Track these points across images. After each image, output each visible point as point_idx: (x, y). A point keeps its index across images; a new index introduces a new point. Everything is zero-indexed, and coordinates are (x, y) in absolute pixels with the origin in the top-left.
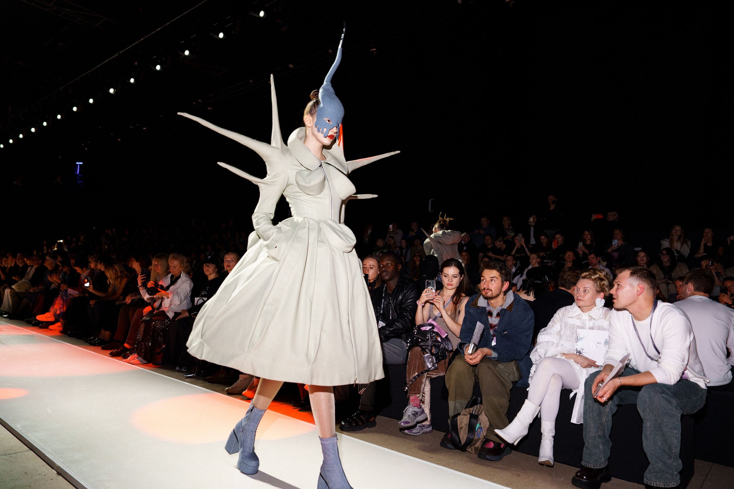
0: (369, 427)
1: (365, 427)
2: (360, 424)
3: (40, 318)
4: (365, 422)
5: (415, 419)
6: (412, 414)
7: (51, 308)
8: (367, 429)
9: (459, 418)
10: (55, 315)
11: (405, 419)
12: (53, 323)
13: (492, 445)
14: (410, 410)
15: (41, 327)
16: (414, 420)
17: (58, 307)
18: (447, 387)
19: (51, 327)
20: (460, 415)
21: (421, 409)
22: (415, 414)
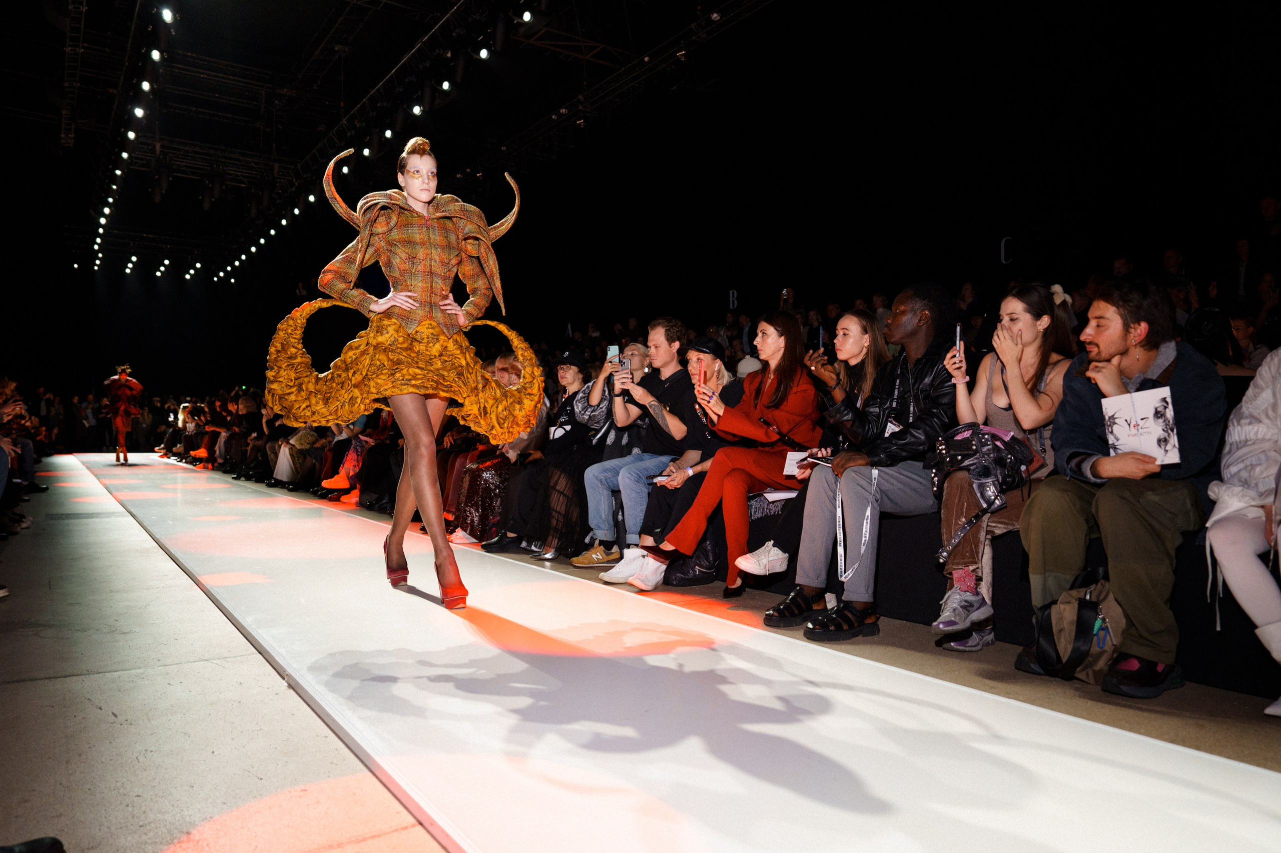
0: (865, 635)
1: (855, 635)
2: (845, 627)
3: (325, 484)
4: (856, 625)
5: (968, 616)
6: (961, 607)
7: (341, 468)
8: (860, 638)
9: (1054, 610)
10: (350, 478)
11: (946, 617)
12: (347, 492)
14: (953, 600)
15: (331, 500)
16: (965, 619)
17: (350, 466)
18: (1026, 548)
19: (344, 498)
20: (1056, 603)
21: (980, 597)
22: (968, 607)
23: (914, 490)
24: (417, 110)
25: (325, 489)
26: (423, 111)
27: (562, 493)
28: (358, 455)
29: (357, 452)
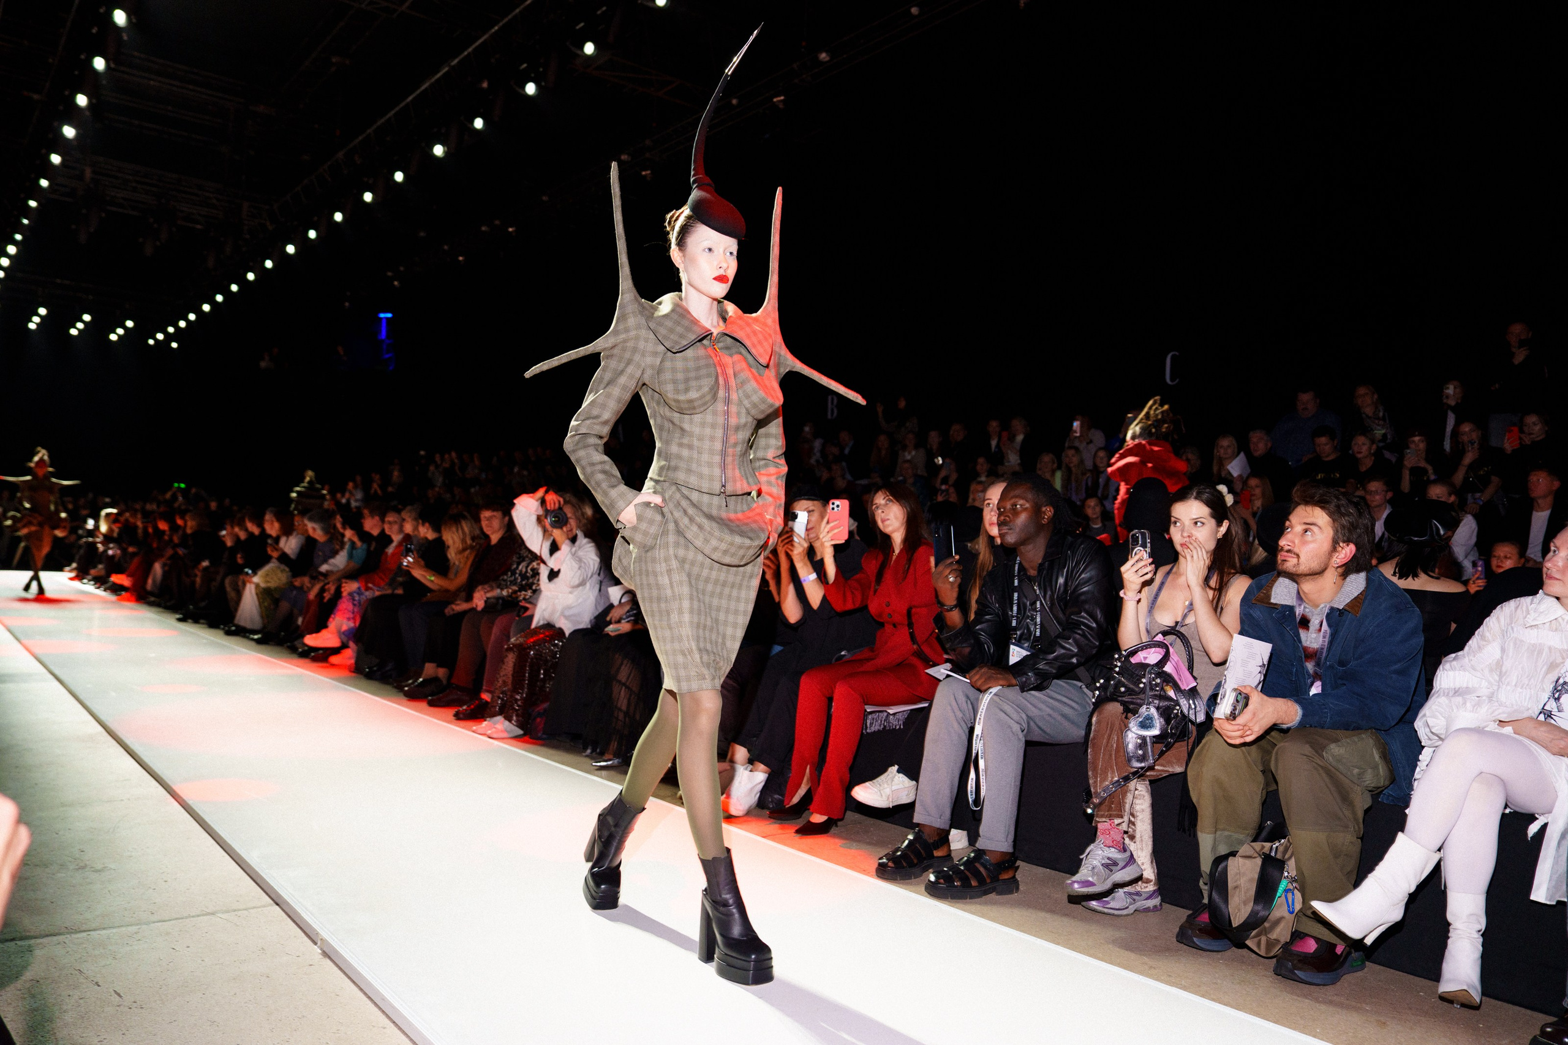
0: (1000, 893)
1: (986, 893)
2: (974, 883)
3: (310, 640)
4: (988, 881)
5: (1110, 876)
6: (1103, 865)
7: (331, 620)
8: (993, 896)
9: (1232, 862)
10: (340, 633)
11: (1084, 874)
12: (335, 651)
13: (1311, 946)
14: (1097, 854)
15: (315, 660)
16: (1106, 880)
17: (341, 622)
19: (334, 659)
21: (1127, 854)
22: (1111, 865)
23: (1064, 716)
24: (438, 150)
25: (307, 645)
26: (446, 153)
27: (624, 684)
28: (354, 605)
29: (354, 600)
